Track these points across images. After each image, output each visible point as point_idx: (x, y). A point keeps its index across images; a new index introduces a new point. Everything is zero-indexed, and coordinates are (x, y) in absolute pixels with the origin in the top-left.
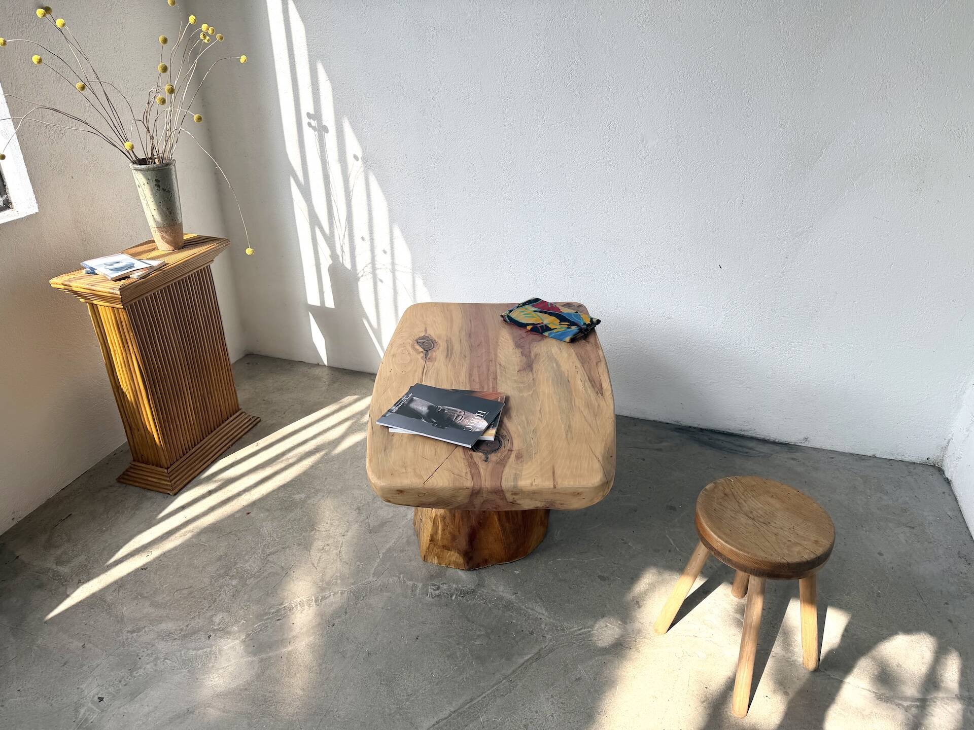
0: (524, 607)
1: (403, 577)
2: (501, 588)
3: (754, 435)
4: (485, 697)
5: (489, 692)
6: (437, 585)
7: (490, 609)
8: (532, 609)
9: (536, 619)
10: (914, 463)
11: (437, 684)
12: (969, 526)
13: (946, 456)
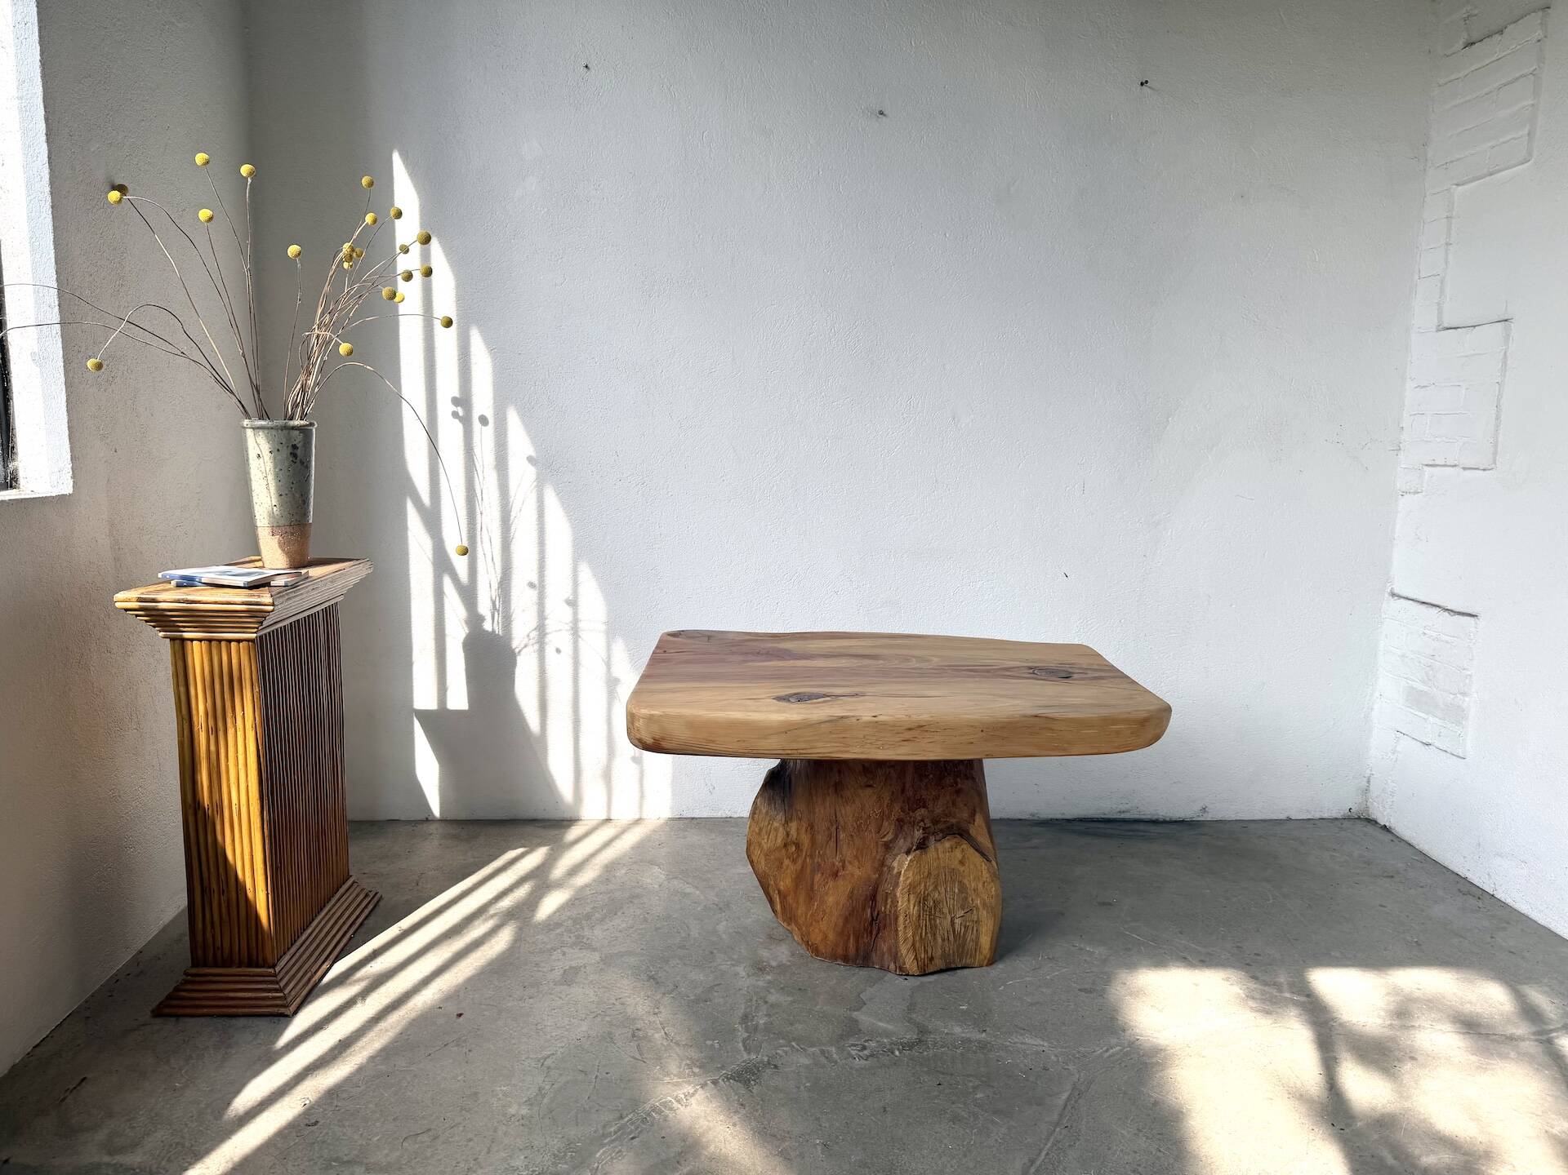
0: (1008, 1043)
1: (798, 1045)
2: (957, 1030)
3: (1137, 817)
4: (1047, 1154)
5: (1047, 1147)
6: (857, 1045)
7: (962, 1054)
8: (1022, 1043)
9: (1037, 1053)
10: (1336, 819)
11: (965, 1156)
12: (1446, 864)
13: (1370, 800)
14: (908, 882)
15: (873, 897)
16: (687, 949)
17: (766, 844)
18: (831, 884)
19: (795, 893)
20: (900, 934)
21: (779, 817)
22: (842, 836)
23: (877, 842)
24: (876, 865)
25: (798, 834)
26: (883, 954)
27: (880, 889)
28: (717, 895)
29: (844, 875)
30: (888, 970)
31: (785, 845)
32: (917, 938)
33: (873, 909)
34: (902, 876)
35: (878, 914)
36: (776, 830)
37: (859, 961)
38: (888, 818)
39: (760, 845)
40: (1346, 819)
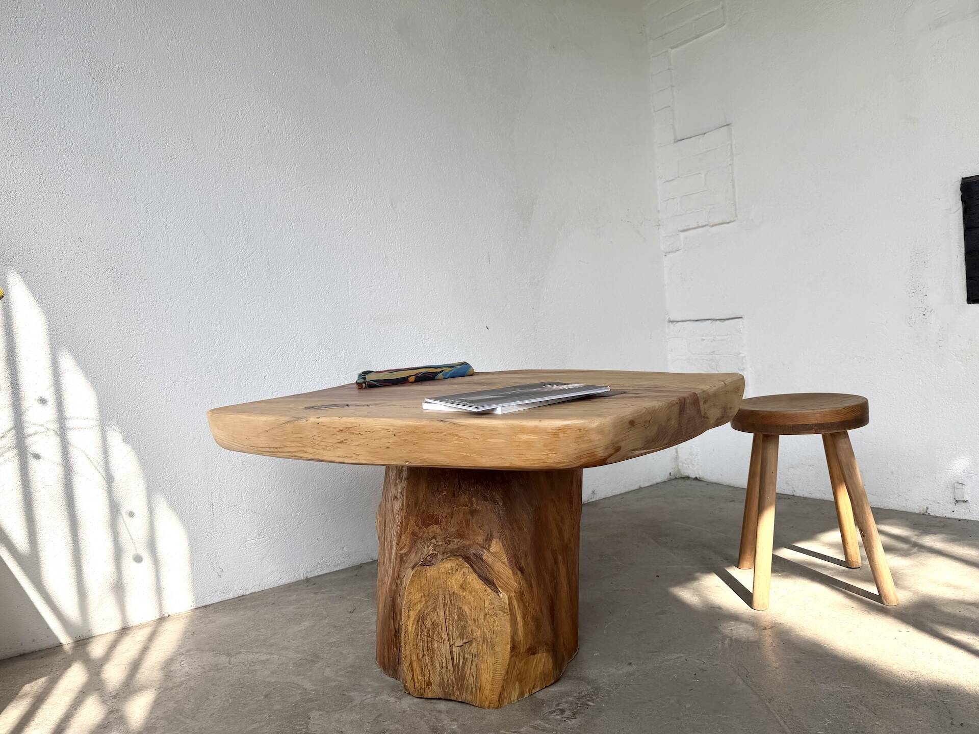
0: (657, 665)
2: (612, 670)
6: (554, 710)
7: (638, 684)
8: (666, 661)
9: (684, 663)
10: (665, 482)
13: (680, 464)
40: (670, 480)
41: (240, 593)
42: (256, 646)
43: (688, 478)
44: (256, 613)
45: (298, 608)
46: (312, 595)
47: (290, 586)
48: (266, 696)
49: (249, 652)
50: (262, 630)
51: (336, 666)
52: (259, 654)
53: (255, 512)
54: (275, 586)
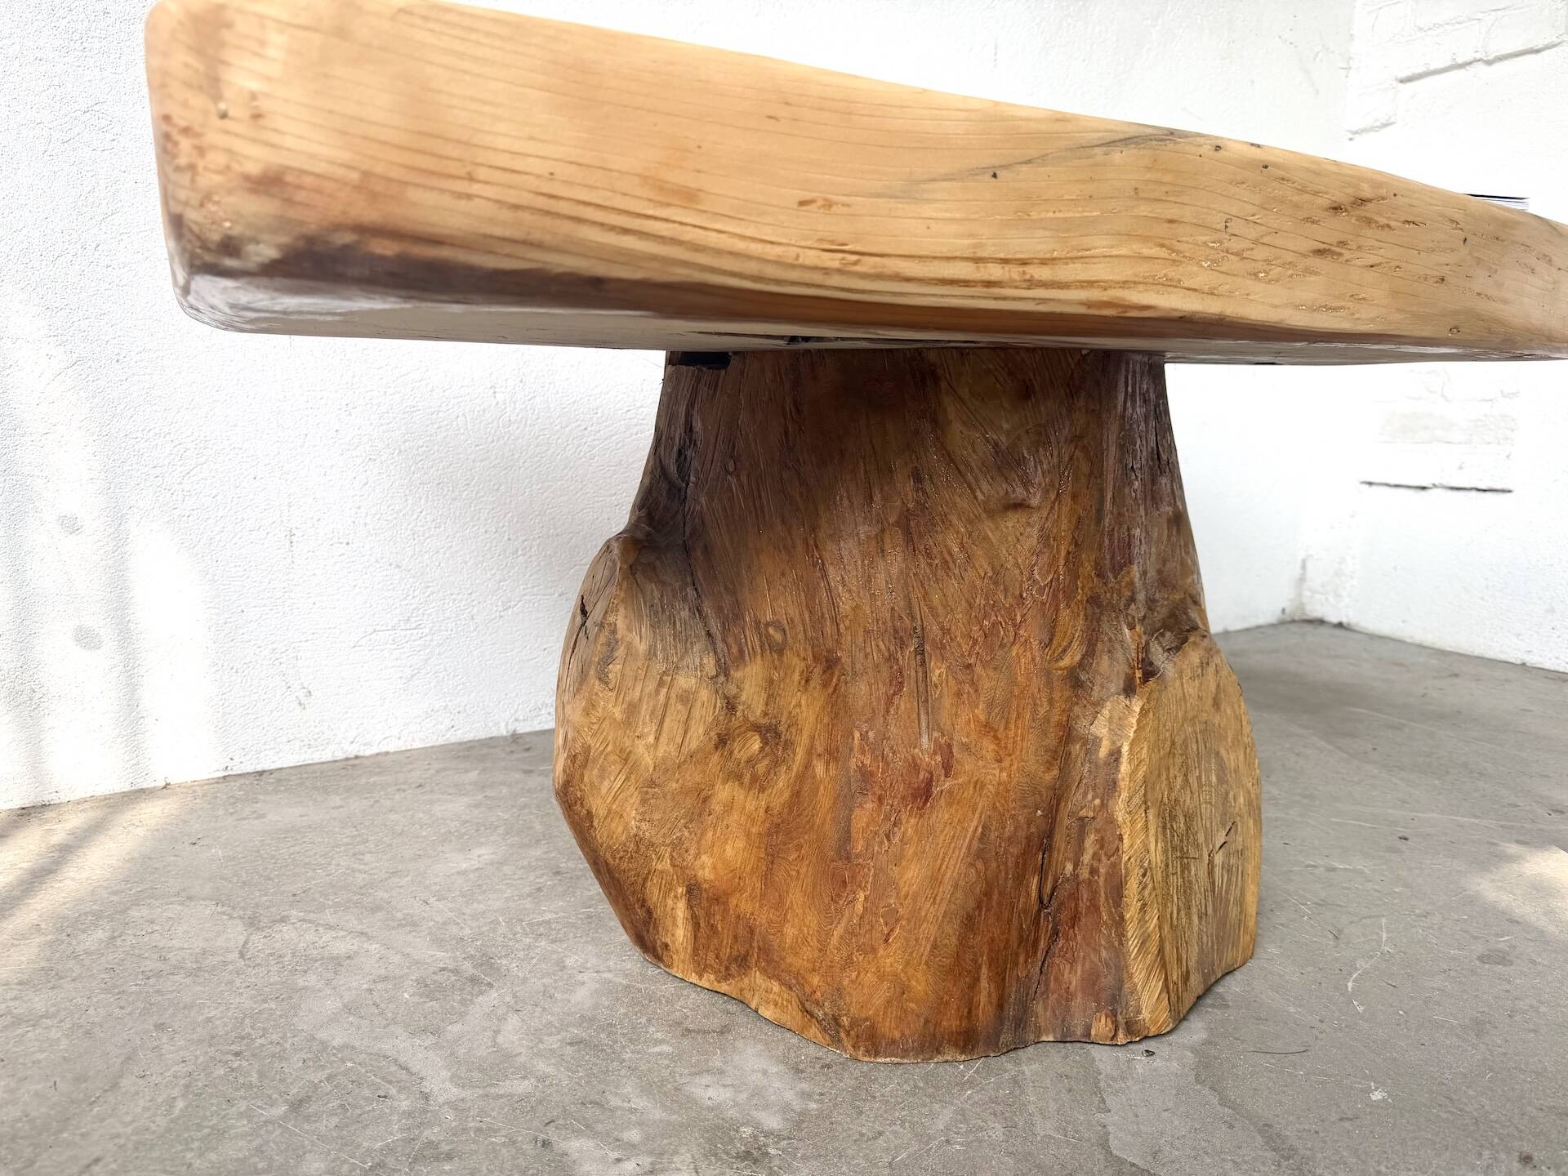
13: (1307, 593)
14: (1140, 774)
15: (1042, 843)
16: (449, 1157)
17: (648, 751)
18: (910, 825)
19: (767, 877)
20: (1131, 930)
21: (693, 659)
22: (937, 671)
23: (1048, 673)
24: (1051, 740)
25: (770, 698)
26: (1069, 996)
27: (1067, 808)
28: (438, 942)
29: (950, 792)
30: (1087, 1039)
31: (722, 741)
32: (1166, 929)
33: (1043, 873)
34: (1125, 759)
35: (1054, 889)
36: (687, 699)
37: (1006, 1038)
38: (1069, 598)
39: (625, 757)
40: (1282, 623)
41: (352, 751)
42: (337, 905)
43: (1321, 622)
44: (372, 806)
45: (477, 806)
46: (518, 776)
47: (471, 748)
48: (297, 1105)
49: (310, 921)
50: (368, 857)
51: (539, 1009)
52: (333, 933)
53: (398, 567)
54: (438, 744)
